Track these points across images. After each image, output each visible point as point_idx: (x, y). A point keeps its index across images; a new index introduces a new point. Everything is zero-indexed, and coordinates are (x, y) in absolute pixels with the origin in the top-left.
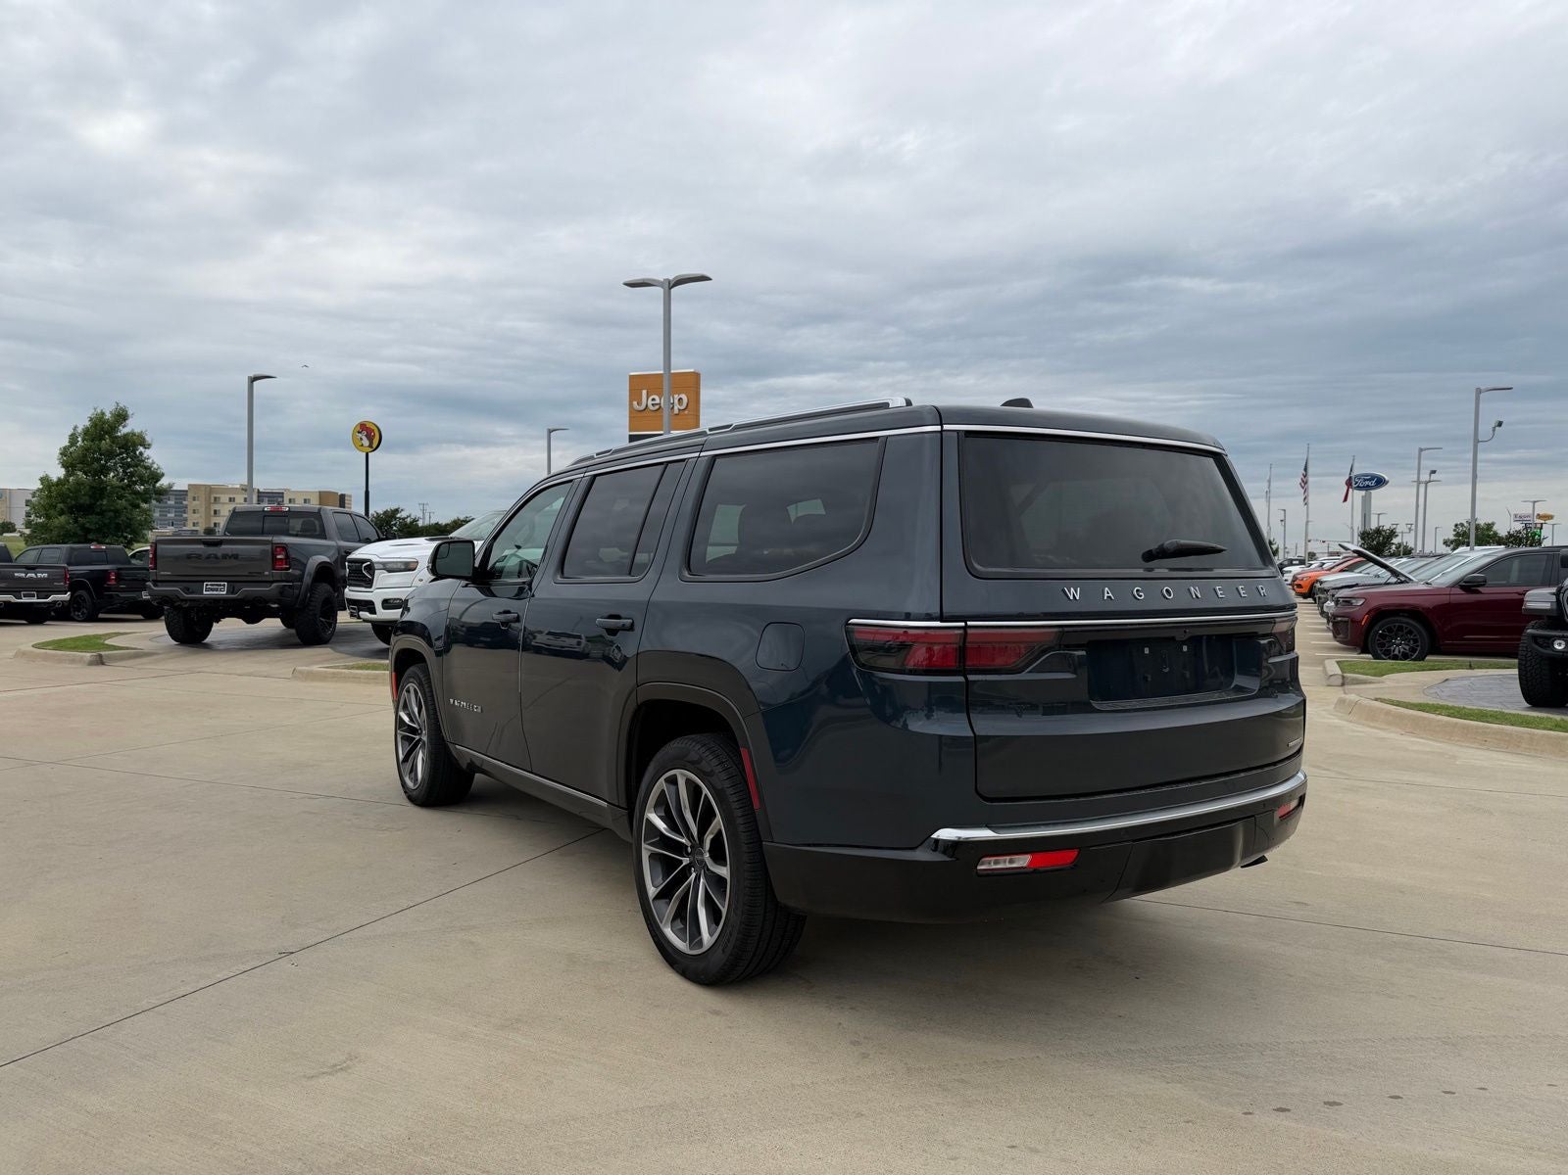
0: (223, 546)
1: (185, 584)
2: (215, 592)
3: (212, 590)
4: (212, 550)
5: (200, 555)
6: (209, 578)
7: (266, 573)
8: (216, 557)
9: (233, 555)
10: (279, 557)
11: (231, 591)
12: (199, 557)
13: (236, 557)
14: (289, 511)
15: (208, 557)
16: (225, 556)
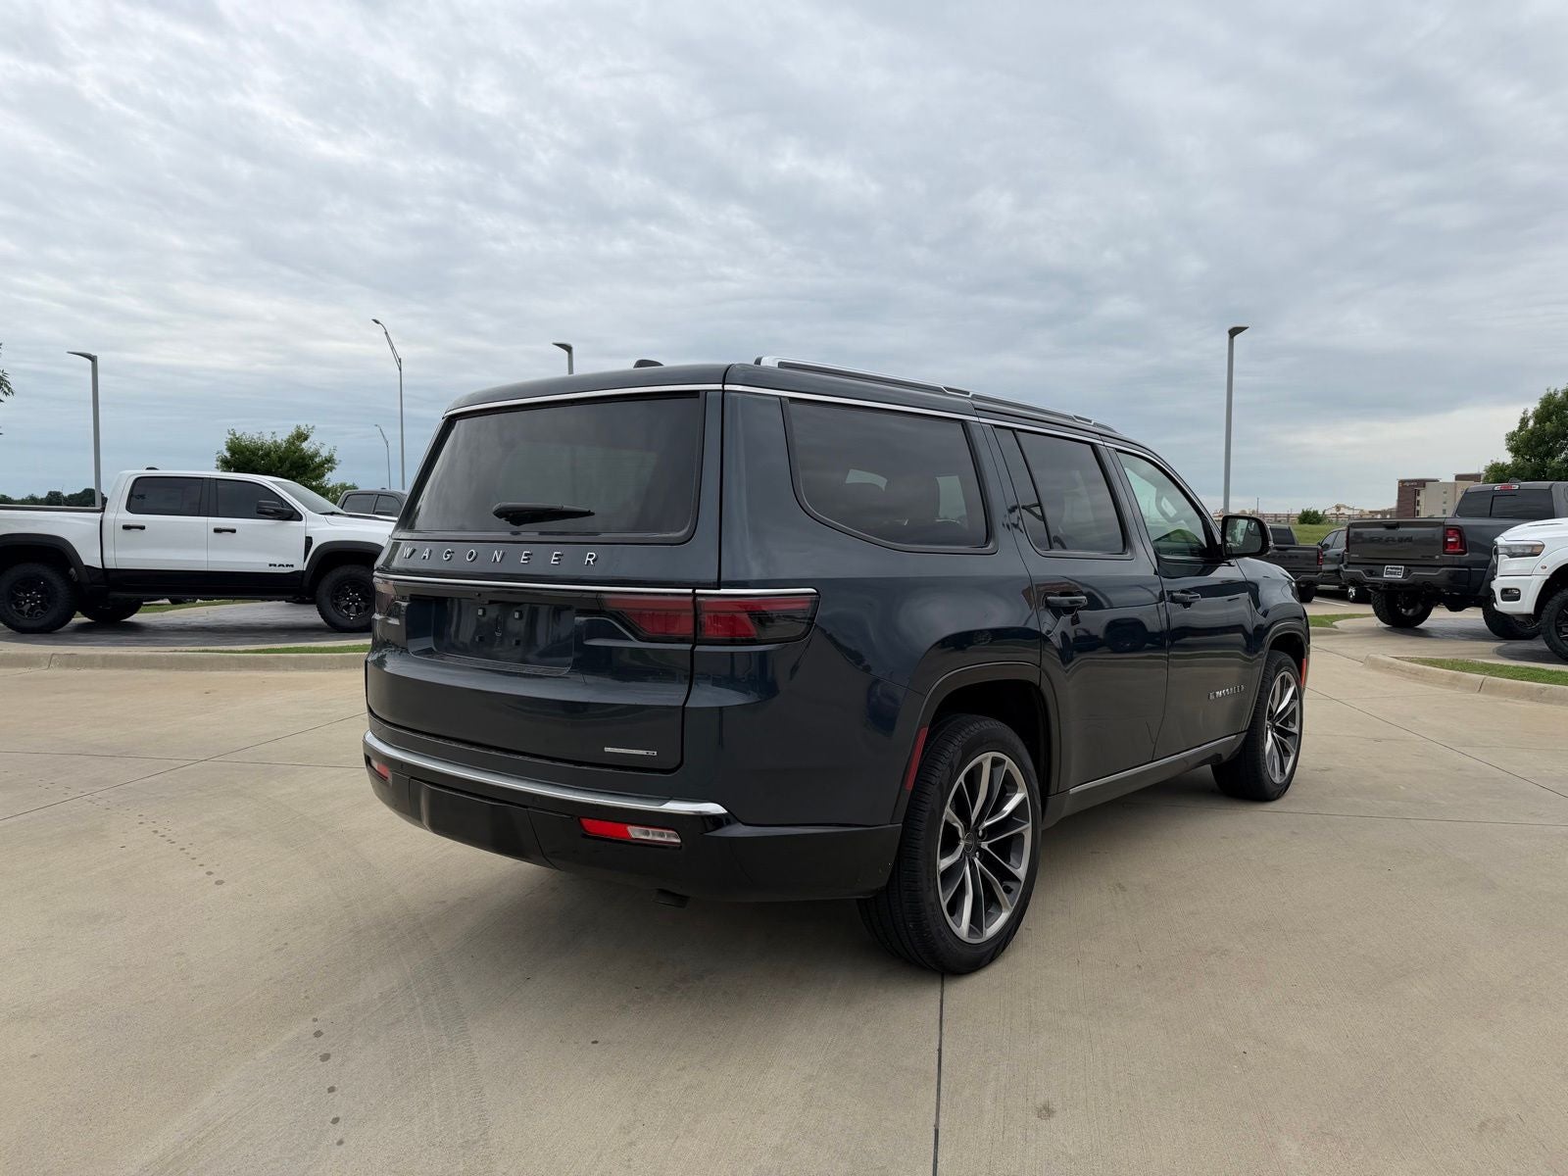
0: (1401, 529)
1: (1371, 567)
2: (1393, 576)
3: (1391, 573)
4: (1391, 533)
5: (1381, 539)
6: (1389, 562)
7: (1437, 557)
8: (1393, 540)
9: (1407, 538)
10: (1449, 540)
11: (1406, 574)
12: (1379, 540)
13: (1409, 540)
14: (1519, 489)
15: (1387, 540)
16: (1401, 540)
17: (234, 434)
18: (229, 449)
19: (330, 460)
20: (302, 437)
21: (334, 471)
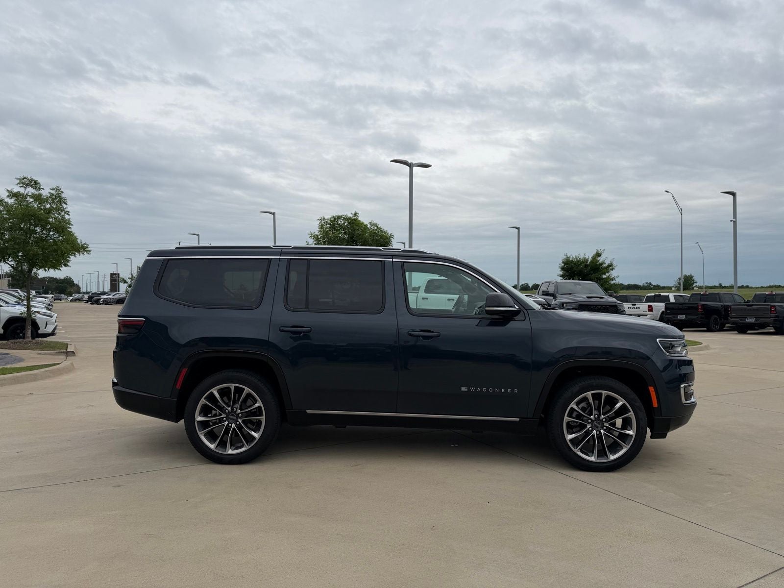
17: (567, 256)
18: (563, 263)
19: (610, 265)
20: (598, 255)
21: (614, 270)
